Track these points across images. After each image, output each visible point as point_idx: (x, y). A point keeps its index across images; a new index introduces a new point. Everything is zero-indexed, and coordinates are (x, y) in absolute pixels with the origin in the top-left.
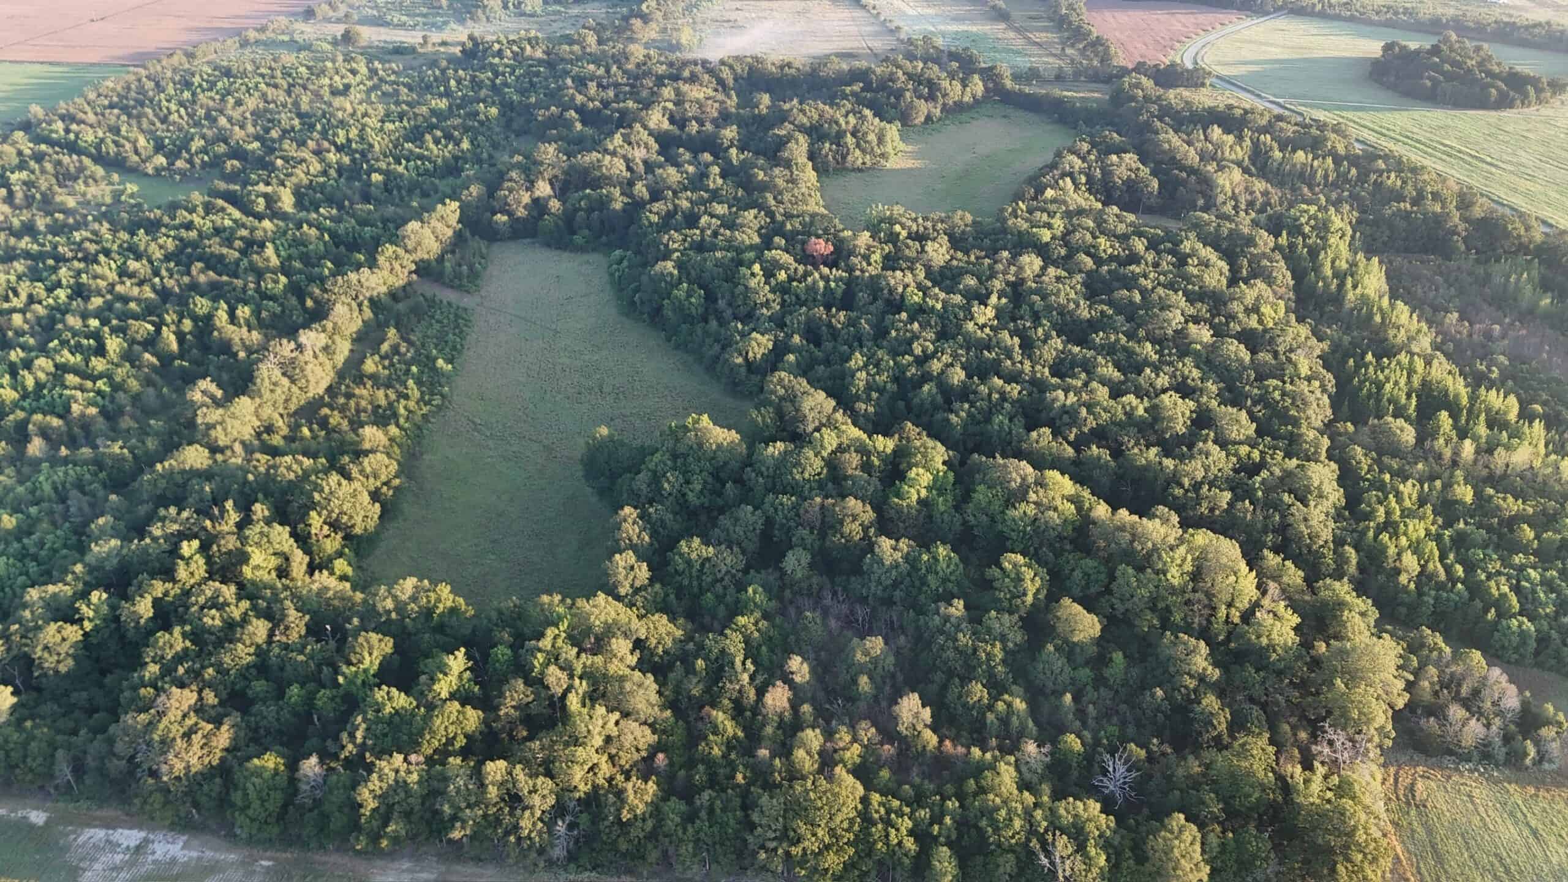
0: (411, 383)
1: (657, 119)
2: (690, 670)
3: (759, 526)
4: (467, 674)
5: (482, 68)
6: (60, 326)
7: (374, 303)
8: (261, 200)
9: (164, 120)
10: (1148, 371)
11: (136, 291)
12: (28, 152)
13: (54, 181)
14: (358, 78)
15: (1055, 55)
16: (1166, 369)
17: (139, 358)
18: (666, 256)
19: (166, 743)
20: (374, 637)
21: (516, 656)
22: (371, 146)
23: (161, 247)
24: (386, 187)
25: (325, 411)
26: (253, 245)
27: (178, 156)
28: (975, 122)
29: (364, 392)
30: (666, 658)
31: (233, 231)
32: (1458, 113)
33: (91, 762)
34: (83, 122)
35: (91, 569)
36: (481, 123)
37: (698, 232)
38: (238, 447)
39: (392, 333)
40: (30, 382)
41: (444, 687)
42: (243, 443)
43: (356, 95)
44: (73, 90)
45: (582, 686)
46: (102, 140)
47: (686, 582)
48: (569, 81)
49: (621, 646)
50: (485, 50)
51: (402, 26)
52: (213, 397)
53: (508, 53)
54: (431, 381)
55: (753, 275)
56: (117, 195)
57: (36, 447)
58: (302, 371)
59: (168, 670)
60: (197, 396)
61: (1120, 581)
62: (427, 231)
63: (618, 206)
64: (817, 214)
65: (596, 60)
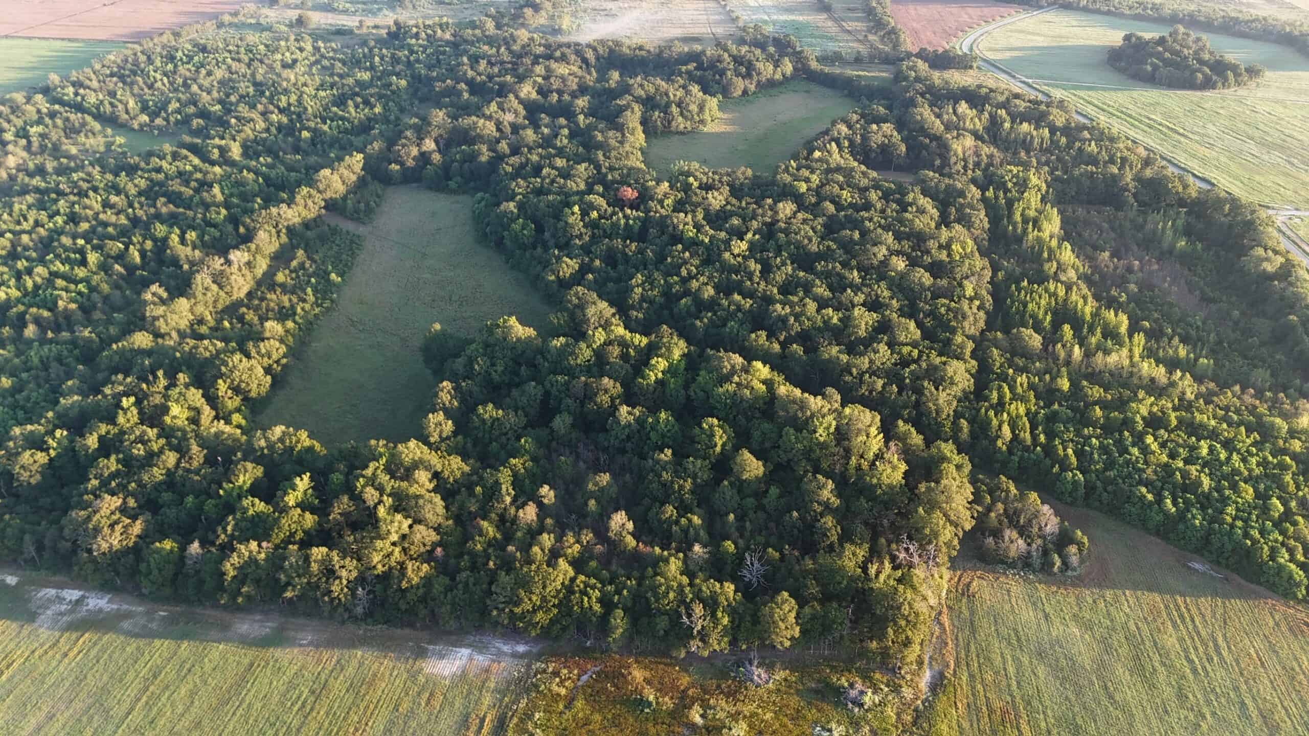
0: (309, 290)
1: (527, 90)
2: (472, 494)
3: (539, 397)
4: (310, 491)
5: (402, 47)
6: (56, 244)
7: (290, 230)
8: (216, 151)
9: (151, 87)
10: (849, 291)
11: (113, 219)
12: (45, 110)
13: (62, 134)
14: (304, 55)
15: (859, 41)
16: (865, 289)
17: (111, 268)
18: (512, 199)
19: (97, 530)
20: (249, 466)
21: (347, 481)
22: (306, 109)
23: (136, 186)
24: (313, 142)
25: (244, 310)
26: (206, 185)
27: (157, 115)
28: (782, 96)
29: (274, 297)
30: (456, 486)
31: (191, 173)
32: (1170, 93)
33: (47, 542)
34: (89, 88)
35: (59, 416)
36: (393, 92)
37: (539, 180)
38: (174, 335)
39: (300, 253)
40: (29, 284)
41: (291, 499)
42: (179, 331)
43: (300, 68)
44: (83, 62)
45: (388, 501)
46: (102, 102)
47: (480, 435)
48: (465, 59)
49: (422, 476)
50: (406, 33)
51: (345, 12)
52: (160, 298)
53: (423, 35)
54: (325, 290)
55: (573, 214)
56: (109, 145)
57: (30, 331)
58: (228, 279)
59: (104, 484)
60: (148, 296)
61: (784, 438)
62: (336, 177)
63: (484, 159)
64: (634, 168)
65: (490, 41)
